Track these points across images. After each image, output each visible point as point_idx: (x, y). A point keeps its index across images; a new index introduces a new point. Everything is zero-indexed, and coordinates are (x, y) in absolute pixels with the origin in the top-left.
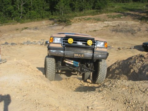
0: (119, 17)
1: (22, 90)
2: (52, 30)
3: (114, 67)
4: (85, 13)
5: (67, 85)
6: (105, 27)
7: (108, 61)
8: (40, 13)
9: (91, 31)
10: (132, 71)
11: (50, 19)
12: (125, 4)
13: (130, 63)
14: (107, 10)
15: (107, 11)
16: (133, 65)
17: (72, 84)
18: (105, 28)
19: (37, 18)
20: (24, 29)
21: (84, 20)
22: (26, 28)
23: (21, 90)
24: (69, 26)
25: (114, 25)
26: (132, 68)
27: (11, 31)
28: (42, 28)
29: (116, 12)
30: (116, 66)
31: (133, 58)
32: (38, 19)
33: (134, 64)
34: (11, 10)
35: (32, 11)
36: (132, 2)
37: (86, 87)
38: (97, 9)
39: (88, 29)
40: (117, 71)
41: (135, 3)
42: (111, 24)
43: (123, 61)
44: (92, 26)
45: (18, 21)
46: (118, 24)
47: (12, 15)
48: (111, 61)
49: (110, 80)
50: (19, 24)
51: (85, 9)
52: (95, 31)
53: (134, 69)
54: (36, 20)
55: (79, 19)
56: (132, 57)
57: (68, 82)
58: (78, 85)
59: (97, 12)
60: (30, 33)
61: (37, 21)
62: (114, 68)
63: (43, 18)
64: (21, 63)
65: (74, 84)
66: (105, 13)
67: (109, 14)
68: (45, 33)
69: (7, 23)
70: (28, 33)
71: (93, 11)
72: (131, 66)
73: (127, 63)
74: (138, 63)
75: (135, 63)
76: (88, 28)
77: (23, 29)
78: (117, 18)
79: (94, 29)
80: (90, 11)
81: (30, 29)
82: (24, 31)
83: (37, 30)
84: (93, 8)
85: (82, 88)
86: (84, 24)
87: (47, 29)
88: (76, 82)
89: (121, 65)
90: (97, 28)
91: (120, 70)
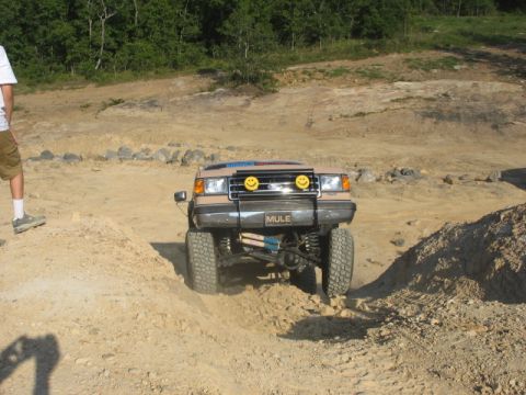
0: (448, 65)
1: (100, 333)
2: (209, 109)
3: (430, 249)
4: (325, 50)
5: (263, 311)
6: (397, 100)
8: (166, 50)
9: (346, 116)
10: (499, 263)
11: (203, 72)
12: (469, 21)
13: (492, 237)
14: (405, 42)
15: (405, 45)
16: (501, 244)
17: (280, 307)
18: (397, 105)
19: (157, 66)
20: (111, 105)
21: (321, 75)
22: (116, 103)
23: (95, 331)
24: (268, 97)
25: (430, 95)
26: (498, 254)
27: (63, 110)
28: (174, 103)
29: (437, 48)
30: (441, 244)
31: (502, 217)
32: (158, 69)
33: (508, 240)
34: (65, 39)
35: (139, 43)
36: (496, 13)
37: (329, 318)
38: (371, 36)
39: (336, 107)
40: (443, 265)
41: (507, 16)
42: (420, 93)
43: (466, 225)
44: (351, 96)
45: (89, 76)
46: (444, 92)
47: (69, 57)
49: (419, 297)
50: (91, 86)
51: (325, 36)
52: (361, 114)
53: (507, 256)
54: (152, 73)
55: (304, 73)
56: (500, 212)
57: (265, 299)
58: (301, 312)
59: (369, 47)
61: (156, 78)
62: (433, 252)
63: (176, 66)
64: (99, 230)
65: (287, 309)
66: (399, 52)
67: (411, 55)
68: (184, 121)
69: (49, 82)
70: (123, 119)
71: (354, 42)
72: (495, 245)
73: (482, 233)
74: (520, 235)
75: (511, 234)
76: (337, 103)
77: (105, 106)
78: (442, 68)
79: (359, 110)
80: (342, 44)
81: (131, 106)
82: (111, 111)
83: (157, 109)
84: (356, 33)
85: (314, 324)
86: (324, 90)
87: (189, 107)
88: (292, 300)
89: (458, 241)
90: (370, 106)
91: (454, 259)
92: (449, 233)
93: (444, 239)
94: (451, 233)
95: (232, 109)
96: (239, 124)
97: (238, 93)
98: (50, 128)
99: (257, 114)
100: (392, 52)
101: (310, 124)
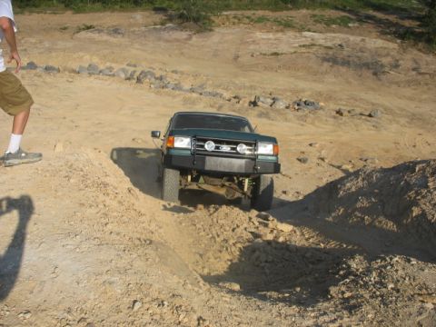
0: (344, 23)
2: (160, 39)
5: (214, 233)
6: (304, 46)
7: (311, 145)
9: (265, 55)
10: (416, 211)
11: (157, 10)
15: (312, 4)
16: (417, 194)
17: (228, 228)
18: (303, 50)
20: (84, 29)
21: (247, 21)
22: (88, 28)
24: (206, 34)
25: (329, 44)
26: (417, 205)
27: (47, 30)
28: (133, 32)
29: (336, 8)
30: (360, 184)
31: (417, 169)
32: (123, 4)
33: (424, 191)
39: (258, 47)
40: (363, 203)
42: (321, 42)
43: (383, 170)
44: (270, 39)
45: (68, 5)
46: (340, 43)
48: (317, 145)
50: (69, 13)
52: (276, 54)
53: (423, 206)
54: (118, 7)
55: (235, 17)
56: (416, 163)
58: (246, 235)
59: (285, 2)
61: (120, 11)
63: (136, 3)
66: (308, 9)
67: (317, 12)
69: (36, 6)
70: (92, 41)
72: (412, 193)
73: (398, 180)
74: (435, 189)
75: (427, 187)
76: (258, 44)
77: (79, 30)
78: (340, 25)
79: (275, 50)
81: (100, 31)
82: (83, 34)
83: (119, 36)
85: (259, 250)
86: (249, 33)
87: (145, 36)
88: (237, 222)
89: (376, 183)
90: (283, 48)
91: (373, 200)
92: (368, 175)
93: (363, 179)
94: (369, 176)
95: (177, 40)
96: (182, 53)
97: (184, 29)
98: (35, 43)
99: (197, 46)
100: (303, 8)
101: (236, 58)
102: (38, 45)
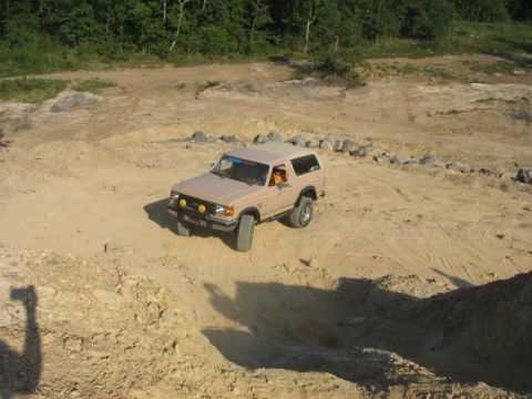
0: (507, 70)
2: (307, 97)
4: (382, 47)
6: (481, 101)
8: (237, 37)
9: (441, 113)
11: (275, 59)
14: (456, 44)
15: (455, 48)
18: (483, 106)
19: (230, 50)
20: (206, 87)
21: (394, 72)
22: (212, 85)
24: (361, 89)
25: (510, 98)
27: (160, 89)
28: (270, 88)
29: (485, 52)
32: (232, 54)
34: (142, 19)
38: (421, 37)
39: (428, 104)
42: (500, 95)
44: (438, 94)
46: (522, 95)
47: (143, 37)
52: (454, 112)
55: (378, 68)
59: (424, 47)
60: (235, 103)
61: (231, 63)
66: (453, 54)
67: (465, 57)
68: (287, 107)
70: (223, 100)
71: (406, 42)
76: (428, 100)
77: (202, 88)
78: (503, 72)
79: (451, 108)
80: (390, 42)
81: (228, 89)
82: (208, 93)
83: (257, 94)
87: (287, 94)
90: (460, 105)
95: (330, 99)
96: (343, 114)
97: (330, 83)
98: (157, 106)
99: (356, 105)
100: (447, 53)
101: (412, 119)
102: (161, 108)
